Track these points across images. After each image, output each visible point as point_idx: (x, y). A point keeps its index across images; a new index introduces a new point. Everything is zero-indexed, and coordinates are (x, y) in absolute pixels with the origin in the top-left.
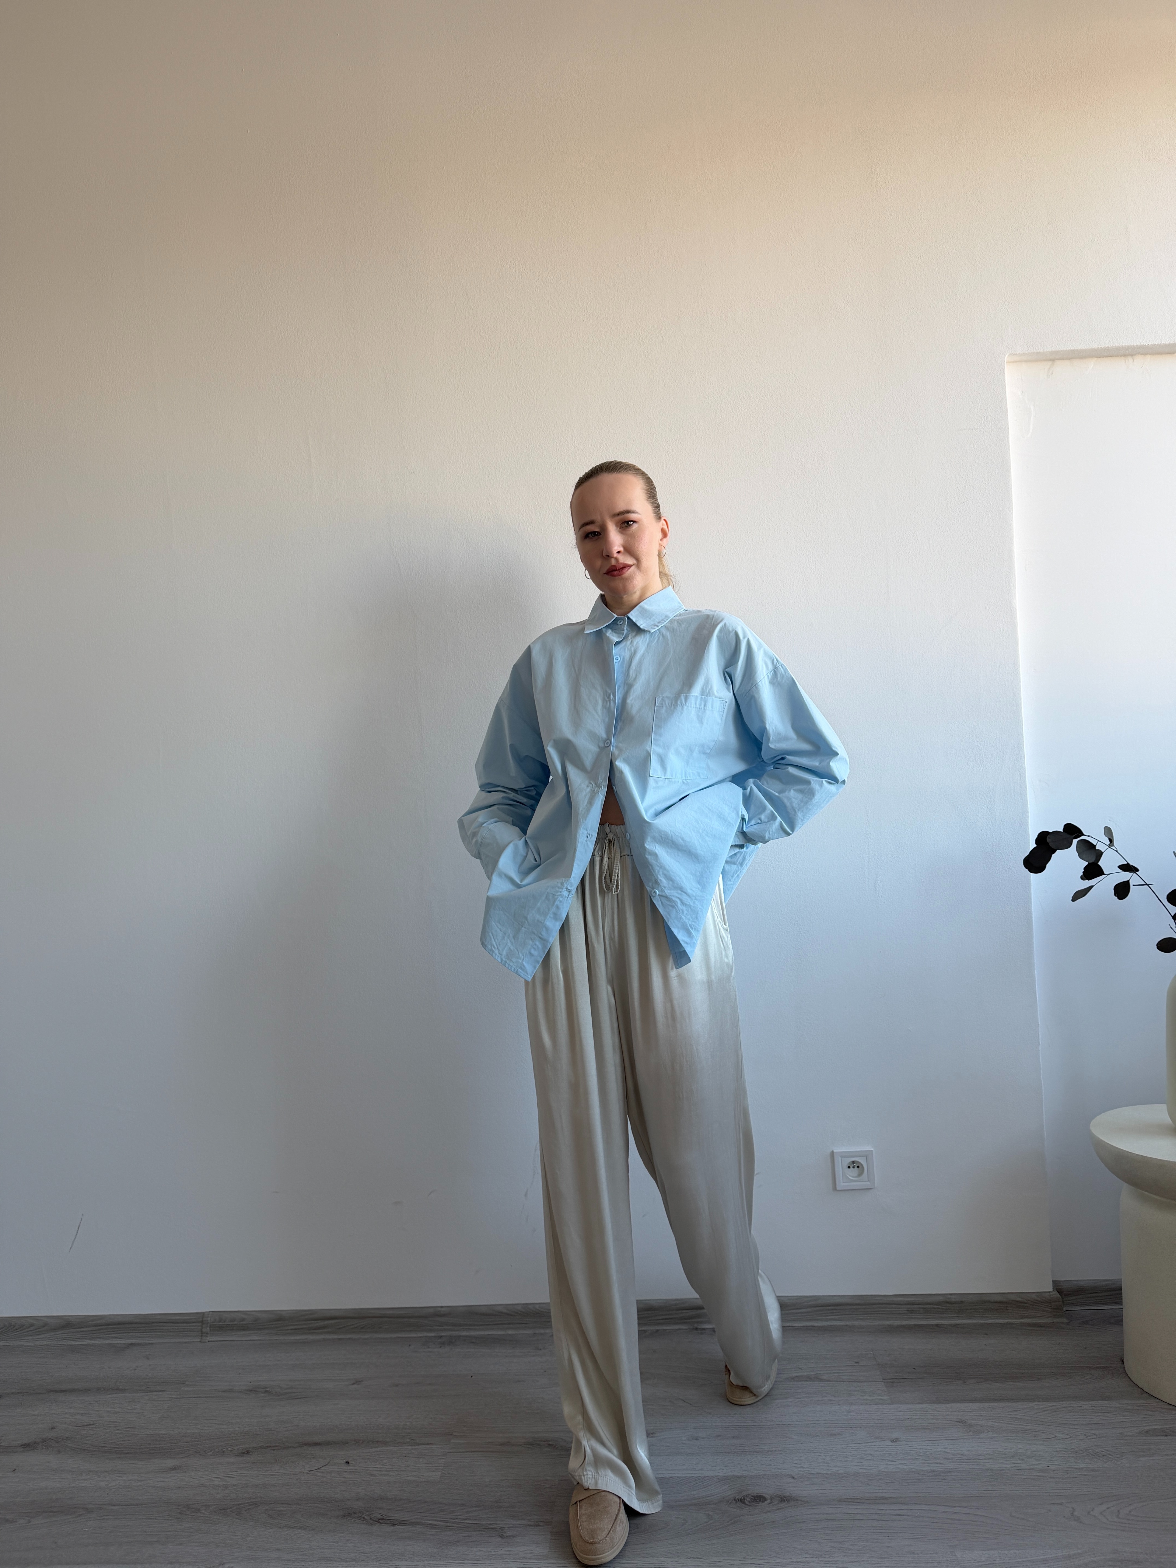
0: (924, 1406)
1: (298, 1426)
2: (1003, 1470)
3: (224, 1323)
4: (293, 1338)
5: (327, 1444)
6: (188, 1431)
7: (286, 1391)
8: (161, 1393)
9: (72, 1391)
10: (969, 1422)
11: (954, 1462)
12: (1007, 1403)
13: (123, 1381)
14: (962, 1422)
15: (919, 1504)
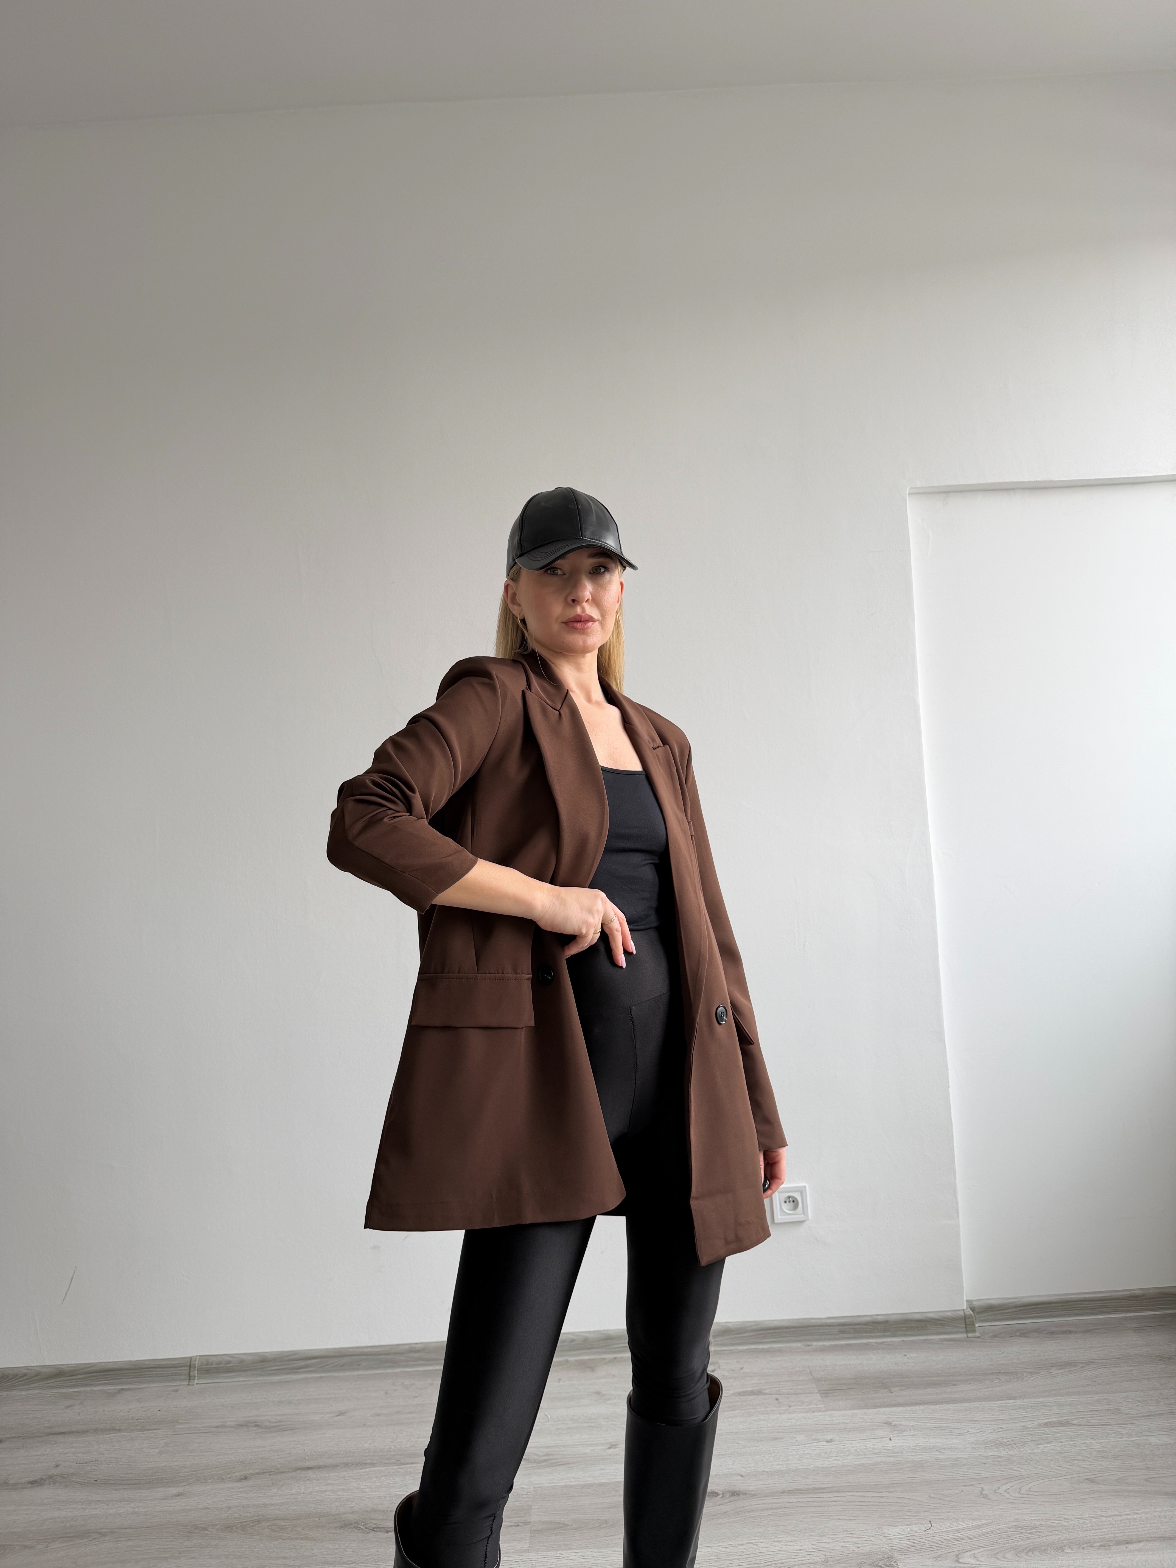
0: (855, 1411)
1: (290, 1453)
2: (923, 1460)
3: (211, 1366)
4: (276, 1378)
5: (319, 1467)
6: (187, 1463)
7: (275, 1424)
8: (156, 1431)
9: (70, 1433)
10: (894, 1423)
11: (880, 1457)
12: (926, 1406)
13: (118, 1422)
14: (888, 1423)
15: (852, 1492)
